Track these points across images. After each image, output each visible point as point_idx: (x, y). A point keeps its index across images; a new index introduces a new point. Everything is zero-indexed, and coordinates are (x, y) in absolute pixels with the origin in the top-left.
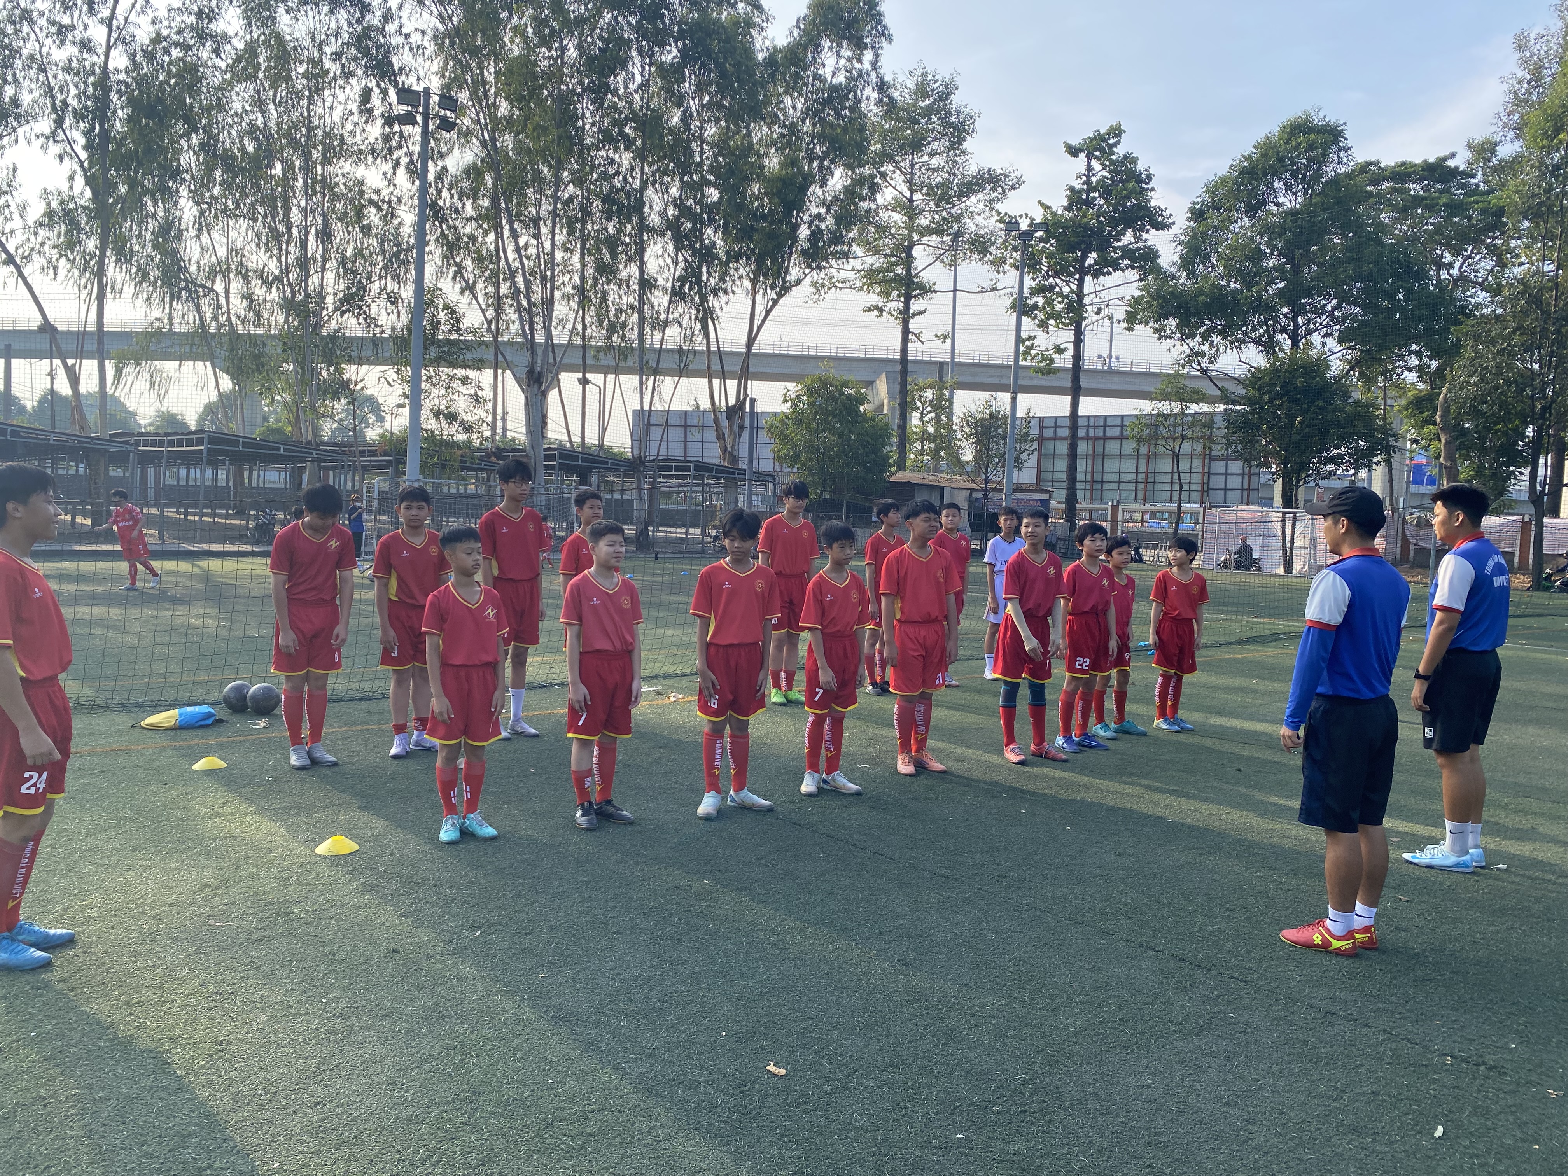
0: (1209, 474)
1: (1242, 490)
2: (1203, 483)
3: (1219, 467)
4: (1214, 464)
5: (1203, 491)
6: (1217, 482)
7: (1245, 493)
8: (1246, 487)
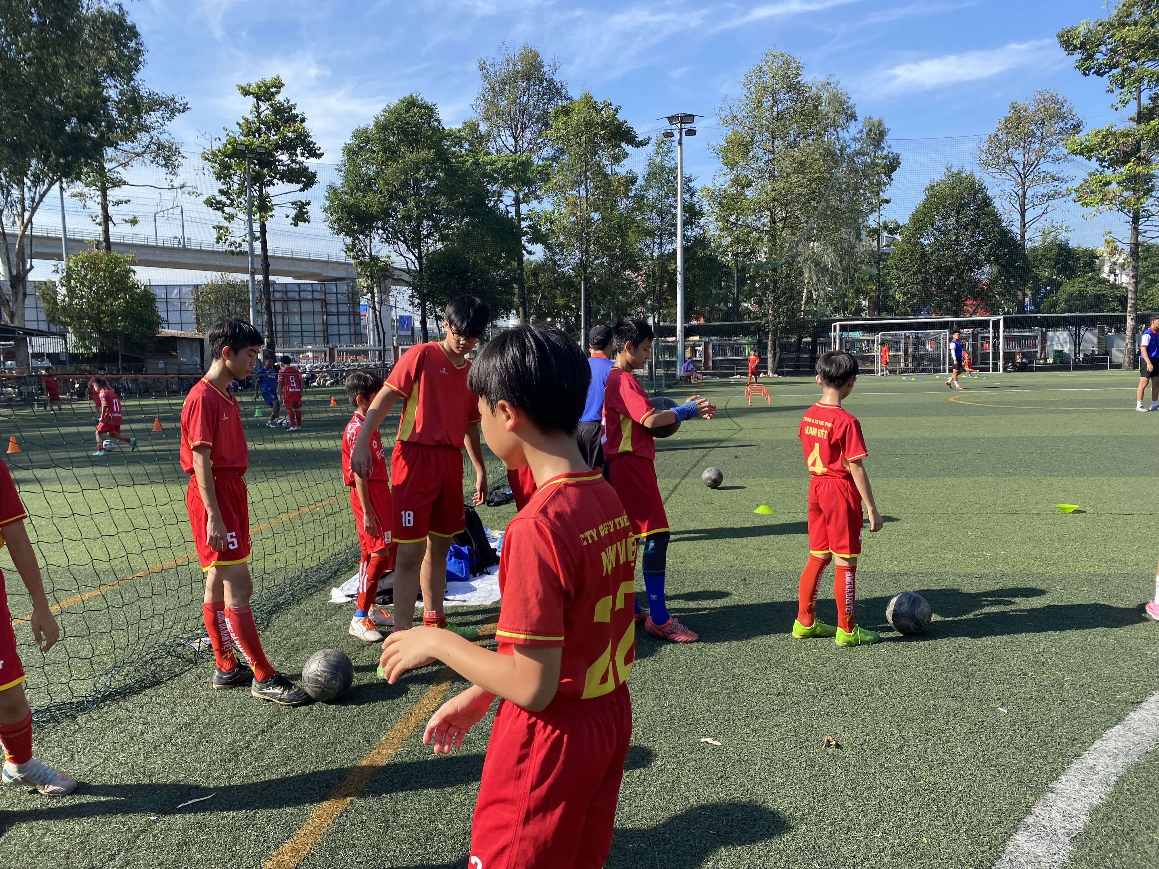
0: (327, 325)
1: (351, 335)
2: (324, 331)
3: (333, 319)
4: (329, 317)
5: (324, 337)
6: (333, 330)
7: (353, 337)
8: (353, 332)
